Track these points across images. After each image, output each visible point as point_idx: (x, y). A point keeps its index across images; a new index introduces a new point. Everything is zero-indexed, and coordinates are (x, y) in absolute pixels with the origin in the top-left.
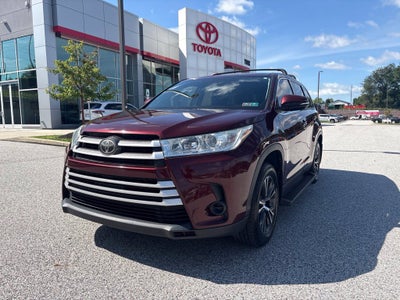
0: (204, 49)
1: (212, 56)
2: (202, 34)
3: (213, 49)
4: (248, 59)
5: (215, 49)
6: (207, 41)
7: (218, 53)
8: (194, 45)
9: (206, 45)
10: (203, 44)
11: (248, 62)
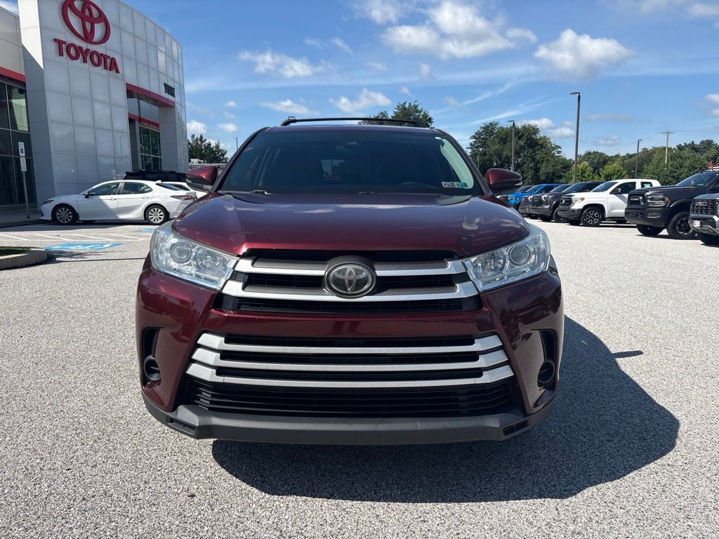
0: (81, 54)
1: (100, 69)
2: (74, 21)
3: (100, 56)
4: (171, 84)
5: (106, 57)
6: (88, 37)
7: (112, 66)
8: (60, 43)
9: (84, 45)
10: (79, 43)
11: (170, 90)
